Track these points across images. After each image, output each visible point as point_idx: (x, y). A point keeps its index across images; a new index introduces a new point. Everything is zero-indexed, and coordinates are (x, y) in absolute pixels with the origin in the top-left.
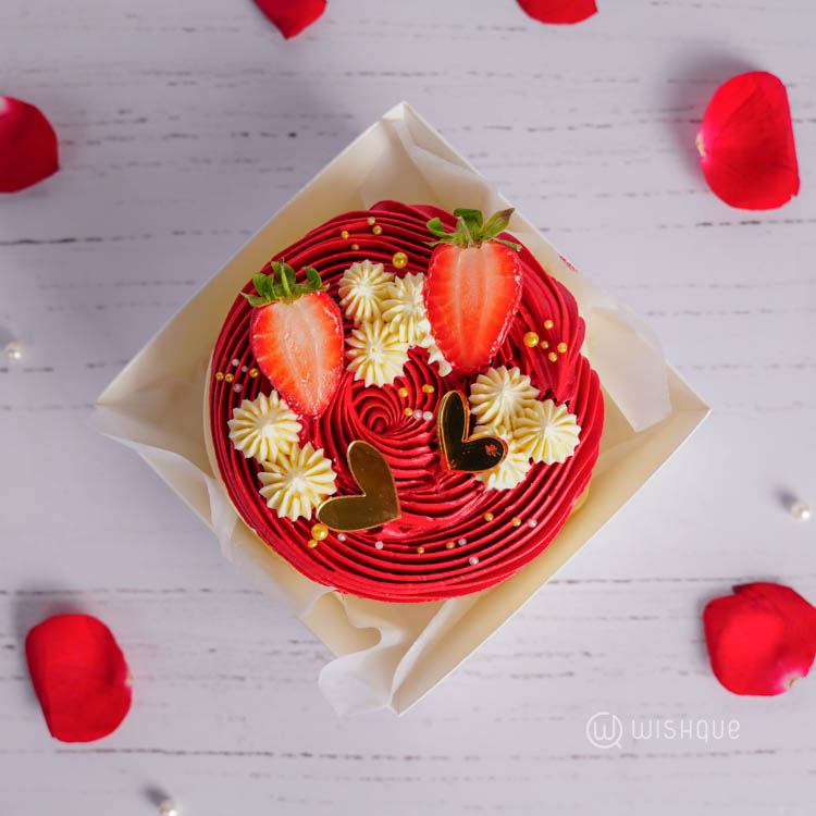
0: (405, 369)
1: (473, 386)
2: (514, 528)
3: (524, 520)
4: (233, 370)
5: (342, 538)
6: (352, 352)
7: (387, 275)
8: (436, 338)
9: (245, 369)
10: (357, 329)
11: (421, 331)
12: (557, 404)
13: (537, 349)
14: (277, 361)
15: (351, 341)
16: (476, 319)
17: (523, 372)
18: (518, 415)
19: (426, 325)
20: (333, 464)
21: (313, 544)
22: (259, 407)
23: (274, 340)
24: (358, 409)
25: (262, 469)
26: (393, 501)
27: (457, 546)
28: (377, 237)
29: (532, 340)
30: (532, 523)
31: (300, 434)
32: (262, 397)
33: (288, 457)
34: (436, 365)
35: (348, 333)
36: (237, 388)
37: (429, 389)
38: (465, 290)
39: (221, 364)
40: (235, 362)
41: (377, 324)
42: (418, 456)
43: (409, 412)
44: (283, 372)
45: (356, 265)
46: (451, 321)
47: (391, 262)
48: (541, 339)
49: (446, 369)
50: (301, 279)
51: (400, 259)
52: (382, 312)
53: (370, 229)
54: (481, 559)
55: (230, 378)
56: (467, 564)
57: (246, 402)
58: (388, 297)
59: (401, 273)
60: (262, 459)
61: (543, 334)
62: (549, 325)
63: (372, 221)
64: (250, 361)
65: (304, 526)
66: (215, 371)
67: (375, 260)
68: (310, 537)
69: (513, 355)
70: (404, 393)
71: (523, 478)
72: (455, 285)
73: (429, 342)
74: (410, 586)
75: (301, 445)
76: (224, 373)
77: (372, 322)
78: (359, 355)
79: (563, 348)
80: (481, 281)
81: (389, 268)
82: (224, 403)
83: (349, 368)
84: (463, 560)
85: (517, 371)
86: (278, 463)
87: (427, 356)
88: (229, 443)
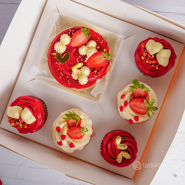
0: (83, 56)
1: (85, 66)
2: (68, 81)
3: (69, 82)
4: (72, 31)
5: (55, 58)
6: (82, 47)
7: (95, 47)
8: (89, 58)
9: (73, 33)
10: (86, 46)
11: (89, 55)
12: (88, 79)
13: (95, 73)
14: (76, 37)
15: (83, 46)
16: (94, 62)
17: (90, 72)
18: (83, 74)
19: (90, 55)
20: (65, 51)
21: (52, 54)
22: (68, 37)
23: (78, 35)
24: (75, 52)
25: (59, 42)
26: (63, 62)
27: (61, 74)
28: (100, 43)
29: (96, 72)
30: (69, 83)
31: (67, 45)
32: (70, 37)
33: (63, 44)
34: (86, 60)
35: (84, 45)
36: (69, 33)
37: (82, 60)
38: (97, 59)
39: (72, 29)
40: (73, 31)
41: (87, 48)
42: (72, 63)
43: (77, 59)
44: (74, 38)
45: (95, 42)
46: (92, 59)
47: (98, 46)
48: (96, 73)
49: (85, 61)
50: (89, 35)
51: (98, 47)
52: (90, 48)
53: (101, 41)
54: (61, 78)
55: (70, 31)
56: (60, 77)
57: (68, 35)
58: (92, 48)
59: (96, 49)
60: (61, 41)
61: (97, 73)
62: (99, 73)
63: (102, 41)
64: (74, 33)
65: (54, 51)
66: (71, 29)
67: (97, 44)
68: (53, 53)
69: (92, 70)
70: (80, 57)
71: (75, 79)
72: (98, 57)
73: (88, 57)
74: (53, 70)
75: (65, 46)
76: (71, 30)
77: (88, 48)
78: (82, 48)
79: (96, 76)
80: (100, 60)
81: (97, 46)
82: (66, 32)
83: (80, 47)
84: (60, 76)
85: (90, 71)
86: (61, 43)
87: (86, 58)
88: (61, 35)
